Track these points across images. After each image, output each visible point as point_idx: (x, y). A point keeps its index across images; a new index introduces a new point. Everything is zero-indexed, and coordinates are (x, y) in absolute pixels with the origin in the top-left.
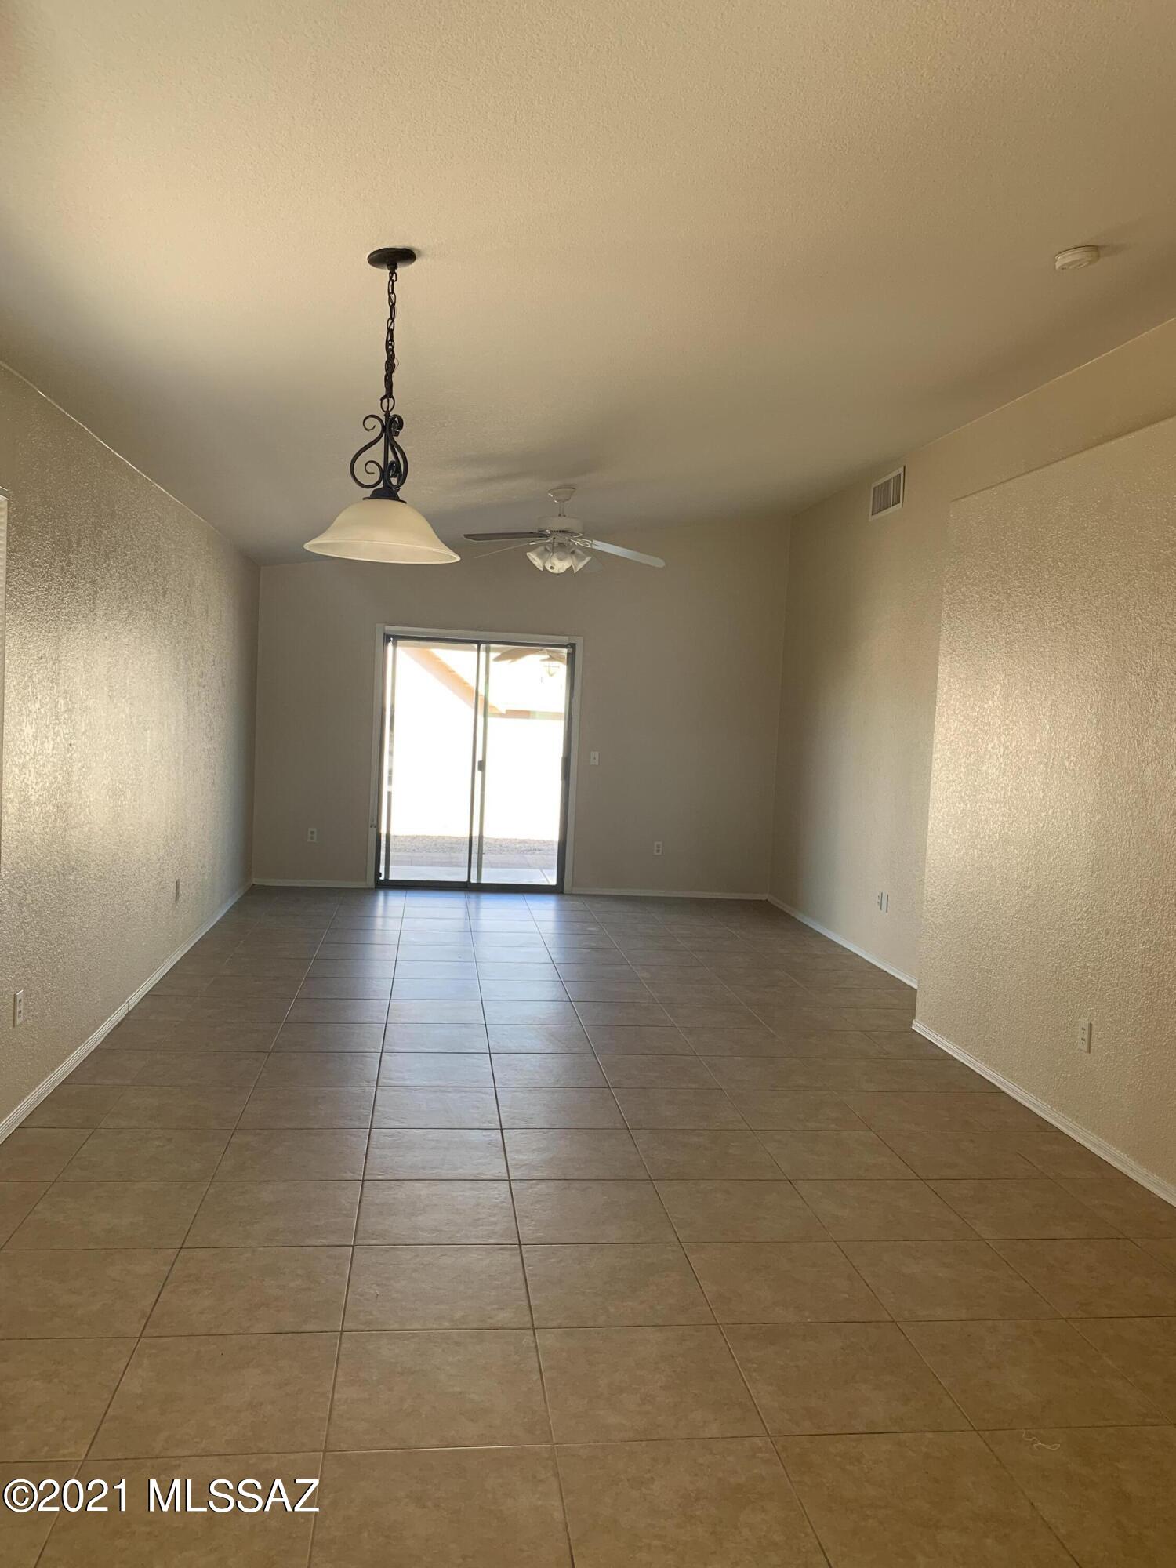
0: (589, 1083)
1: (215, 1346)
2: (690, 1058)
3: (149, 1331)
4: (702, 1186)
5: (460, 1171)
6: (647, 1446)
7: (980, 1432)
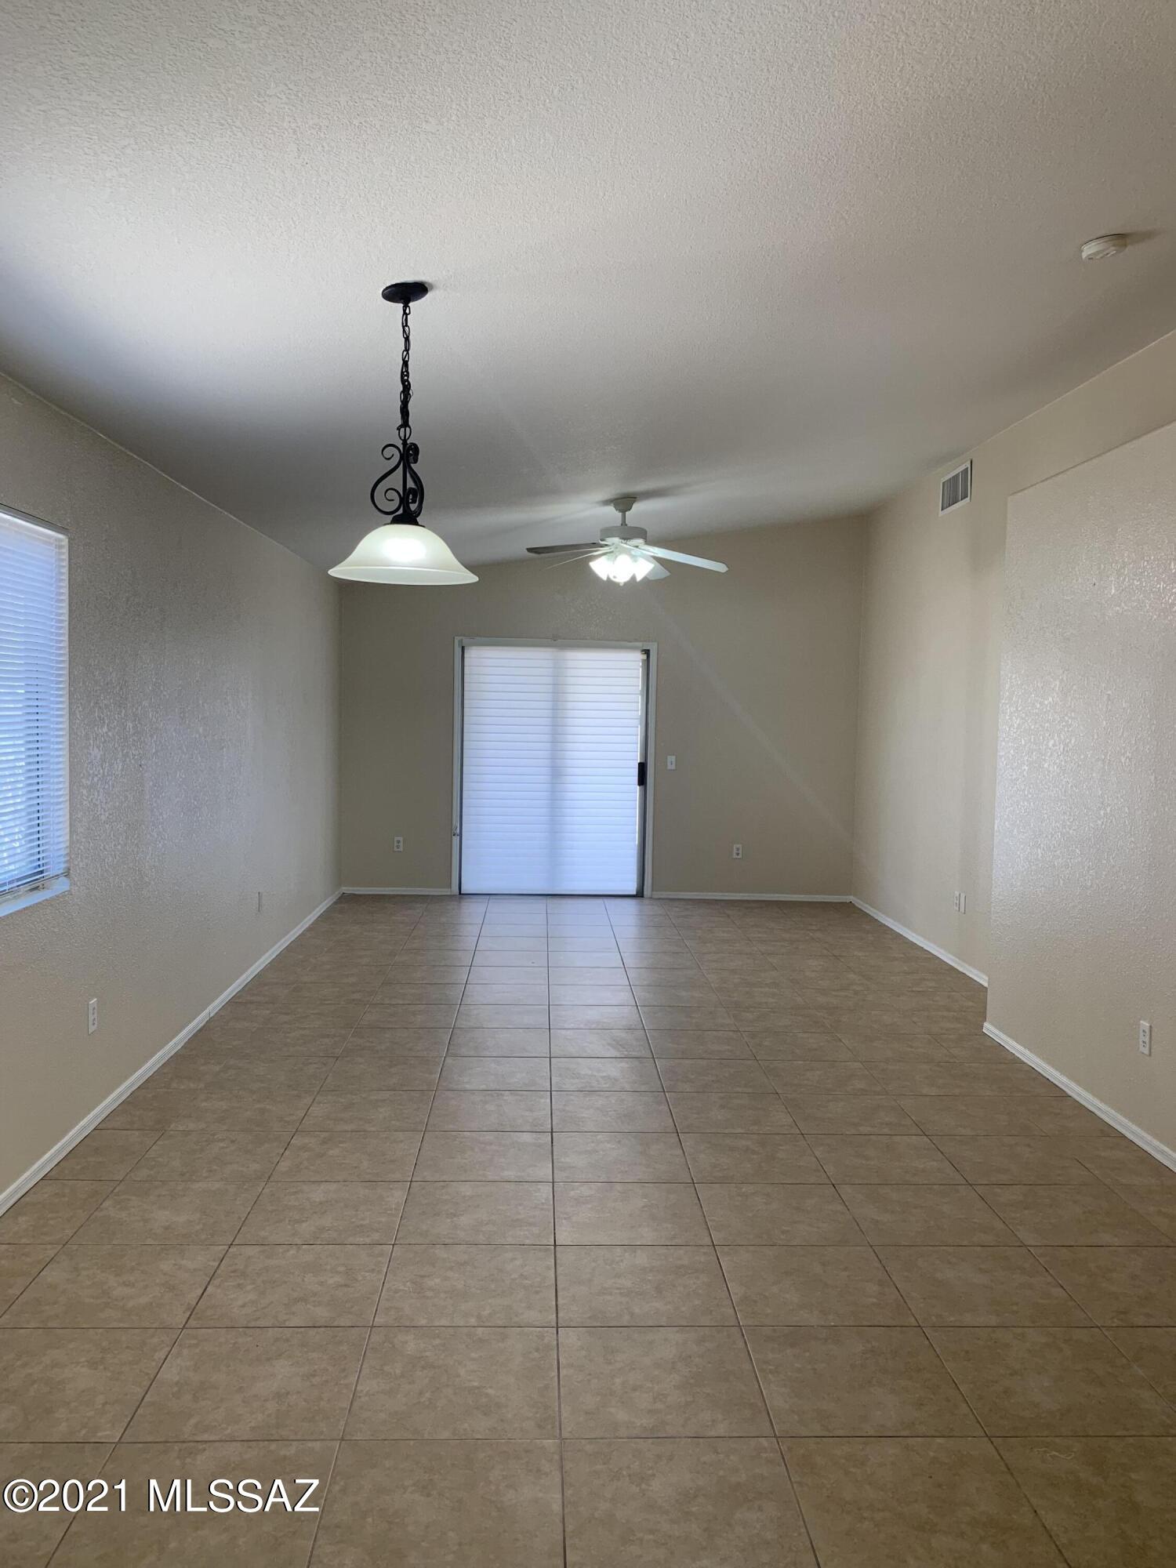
0: (643, 1088)
1: (251, 1338)
2: (749, 1062)
3: (192, 1323)
4: (744, 1190)
5: (506, 1173)
6: (652, 1444)
7: (993, 1439)
